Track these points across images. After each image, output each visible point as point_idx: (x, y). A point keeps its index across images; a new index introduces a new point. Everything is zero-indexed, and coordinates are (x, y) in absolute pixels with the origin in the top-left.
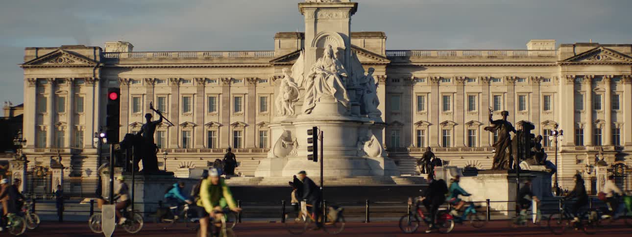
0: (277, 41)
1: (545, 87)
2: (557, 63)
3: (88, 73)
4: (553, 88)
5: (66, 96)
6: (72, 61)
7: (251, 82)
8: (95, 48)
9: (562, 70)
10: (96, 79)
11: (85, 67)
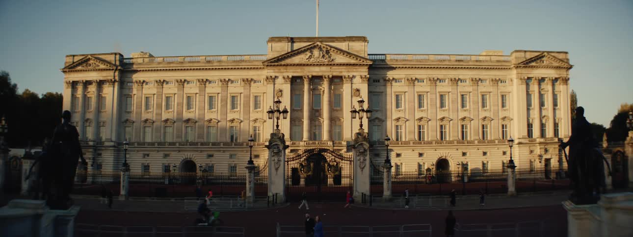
0: (270, 44)
1: (502, 88)
2: (513, 66)
3: (109, 75)
4: (509, 89)
5: (93, 96)
6: (98, 66)
7: (246, 82)
8: (116, 54)
9: (517, 72)
10: (115, 81)
11: (107, 70)
